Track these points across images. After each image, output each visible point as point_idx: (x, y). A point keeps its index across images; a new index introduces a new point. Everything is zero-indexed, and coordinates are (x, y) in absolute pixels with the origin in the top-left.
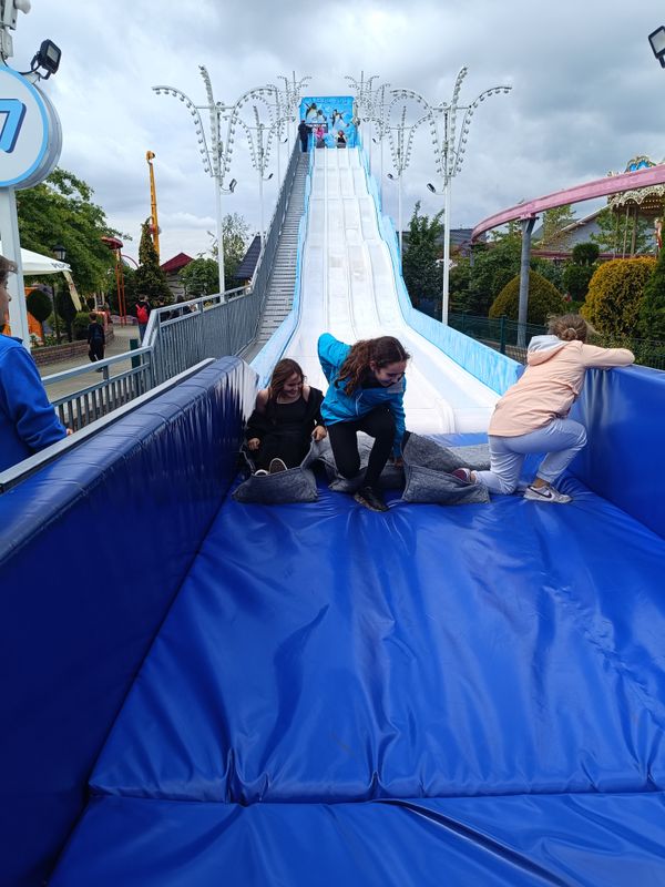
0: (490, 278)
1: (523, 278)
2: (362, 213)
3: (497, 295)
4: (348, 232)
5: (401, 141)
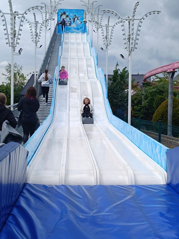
0: (152, 99)
1: (170, 101)
2: (88, 66)
3: (157, 108)
4: (81, 75)
5: (107, 32)
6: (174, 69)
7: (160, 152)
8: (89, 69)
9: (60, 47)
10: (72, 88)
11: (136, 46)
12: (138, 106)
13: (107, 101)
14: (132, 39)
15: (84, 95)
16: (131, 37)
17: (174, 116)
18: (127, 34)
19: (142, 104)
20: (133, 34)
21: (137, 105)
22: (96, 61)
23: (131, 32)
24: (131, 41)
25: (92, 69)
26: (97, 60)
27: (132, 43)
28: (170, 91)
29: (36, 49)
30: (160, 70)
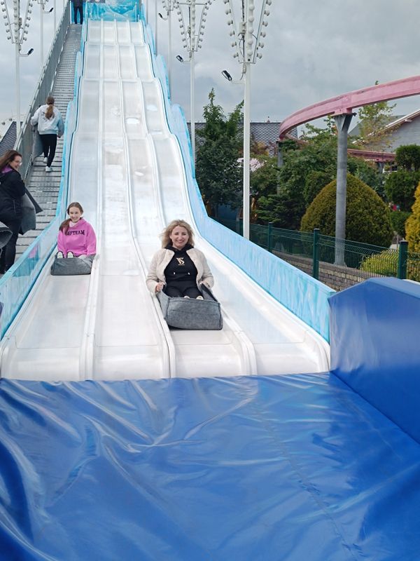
0: (301, 181)
1: (340, 182)
2: (148, 101)
3: (310, 201)
4: (130, 122)
5: (192, 18)
6: (350, 109)
7: (315, 301)
8: (151, 108)
9: (79, 54)
10: (109, 153)
11: (260, 51)
12: (268, 197)
13: (194, 185)
14: (251, 33)
15: (140, 171)
16: (248, 29)
17: (349, 218)
18: (238, 22)
19: (276, 193)
20: (251, 22)
21: (265, 193)
22: (166, 88)
23: (248, 18)
24: (248, 39)
25: (158, 109)
26: (169, 85)
27: (250, 44)
28: (340, 159)
29: (17, 59)
30: (317, 111)
